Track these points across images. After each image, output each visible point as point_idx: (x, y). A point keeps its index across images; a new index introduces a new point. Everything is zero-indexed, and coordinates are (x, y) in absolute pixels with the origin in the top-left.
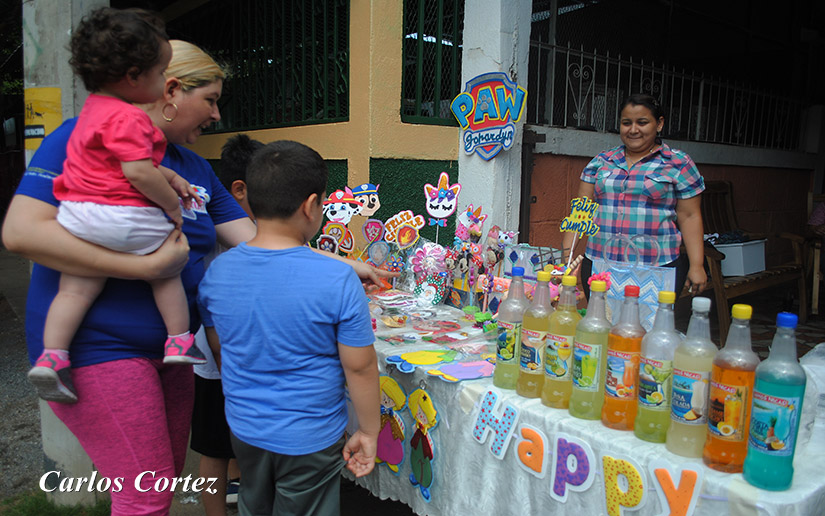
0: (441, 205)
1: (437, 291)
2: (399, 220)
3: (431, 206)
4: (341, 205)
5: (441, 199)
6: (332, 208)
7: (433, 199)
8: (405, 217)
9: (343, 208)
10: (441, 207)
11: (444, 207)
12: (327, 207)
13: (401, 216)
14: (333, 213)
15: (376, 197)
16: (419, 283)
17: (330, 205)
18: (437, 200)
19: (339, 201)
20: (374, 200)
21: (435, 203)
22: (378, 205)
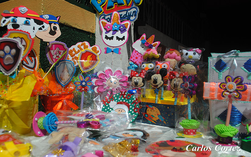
0: (115, 36)
1: (128, 106)
2: (77, 49)
3: (107, 38)
4: (25, 19)
5: (115, 31)
6: (14, 21)
7: (108, 32)
8: (82, 47)
9: (27, 23)
10: (115, 38)
11: (118, 38)
12: (8, 20)
13: (78, 47)
14: (16, 26)
15: (57, 26)
16: (106, 103)
17: (12, 18)
18: (111, 32)
19: (22, 15)
20: (55, 28)
21: (110, 35)
22: (59, 33)
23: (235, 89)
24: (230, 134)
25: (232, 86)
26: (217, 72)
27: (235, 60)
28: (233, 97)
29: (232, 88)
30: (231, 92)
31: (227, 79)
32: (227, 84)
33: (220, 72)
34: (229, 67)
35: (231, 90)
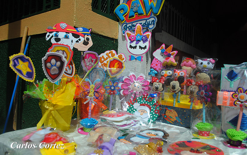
0: (138, 45)
1: (150, 108)
2: (105, 57)
3: (131, 47)
4: (65, 34)
5: (138, 41)
6: (56, 35)
7: (132, 42)
8: (110, 55)
9: (66, 37)
10: (138, 47)
11: (140, 47)
13: (107, 55)
14: (58, 40)
15: (90, 37)
18: (135, 42)
20: (88, 39)
21: (133, 44)
22: (91, 43)
23: (246, 100)
24: (240, 138)
25: (244, 97)
26: (229, 81)
27: (245, 71)
28: (244, 106)
29: (243, 99)
30: (242, 102)
31: (239, 90)
32: (239, 94)
33: (231, 81)
34: (239, 77)
35: (242, 100)
